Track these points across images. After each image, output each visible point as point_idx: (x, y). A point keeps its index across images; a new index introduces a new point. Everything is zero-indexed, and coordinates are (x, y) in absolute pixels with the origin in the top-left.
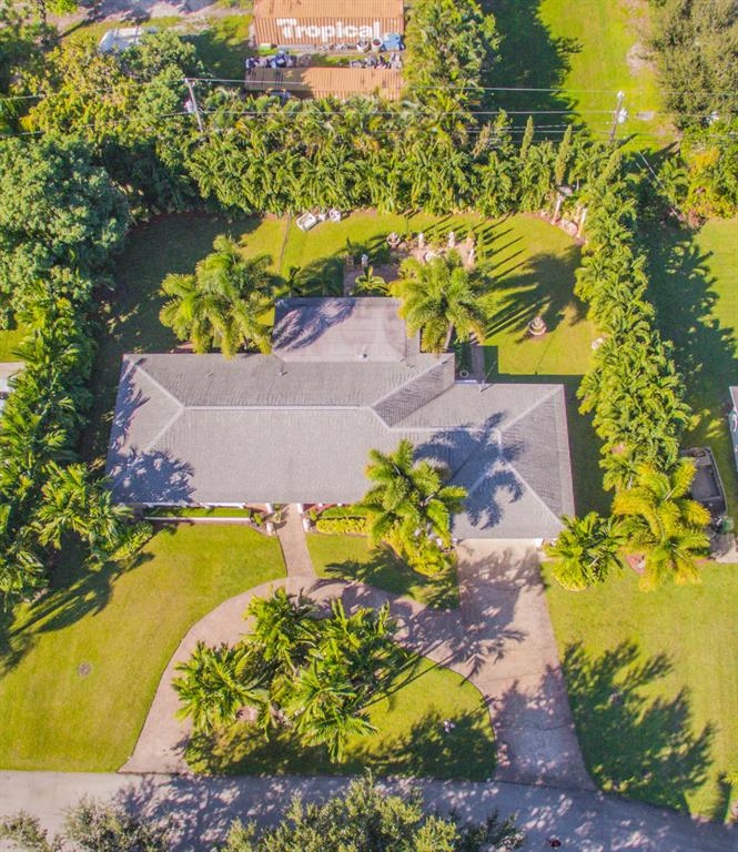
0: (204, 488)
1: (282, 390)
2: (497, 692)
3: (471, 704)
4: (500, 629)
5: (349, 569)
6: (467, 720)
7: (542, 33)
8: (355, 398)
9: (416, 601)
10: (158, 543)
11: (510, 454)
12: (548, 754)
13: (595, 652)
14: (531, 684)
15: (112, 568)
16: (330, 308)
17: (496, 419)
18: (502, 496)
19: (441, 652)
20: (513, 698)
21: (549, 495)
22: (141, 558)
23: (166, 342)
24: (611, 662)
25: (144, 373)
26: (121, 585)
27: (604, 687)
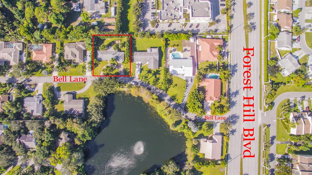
0: (103, 59)
1: (107, 53)
2: (120, 70)
3: (118, 71)
4: (120, 67)
5: (112, 64)
6: (118, 72)
7: (128, 19)
8: (111, 54)
9: (116, 65)
10: (101, 62)
11: (120, 57)
12: (123, 74)
13: (125, 68)
14: (122, 70)
15: (98, 64)
16: (110, 47)
17: (119, 55)
18: (119, 59)
19: (117, 68)
20: (121, 71)
21: (122, 59)
22: (100, 64)
23: (99, 50)
24: (126, 69)
25: (99, 52)
26: (99, 65)
27: (126, 70)
